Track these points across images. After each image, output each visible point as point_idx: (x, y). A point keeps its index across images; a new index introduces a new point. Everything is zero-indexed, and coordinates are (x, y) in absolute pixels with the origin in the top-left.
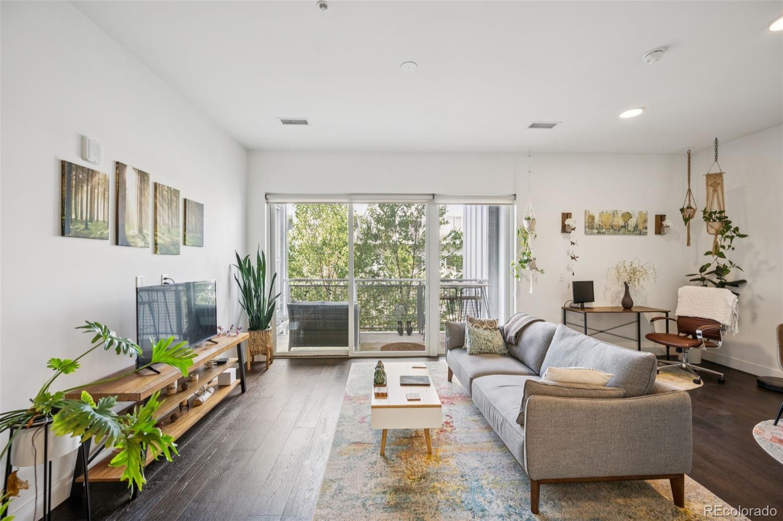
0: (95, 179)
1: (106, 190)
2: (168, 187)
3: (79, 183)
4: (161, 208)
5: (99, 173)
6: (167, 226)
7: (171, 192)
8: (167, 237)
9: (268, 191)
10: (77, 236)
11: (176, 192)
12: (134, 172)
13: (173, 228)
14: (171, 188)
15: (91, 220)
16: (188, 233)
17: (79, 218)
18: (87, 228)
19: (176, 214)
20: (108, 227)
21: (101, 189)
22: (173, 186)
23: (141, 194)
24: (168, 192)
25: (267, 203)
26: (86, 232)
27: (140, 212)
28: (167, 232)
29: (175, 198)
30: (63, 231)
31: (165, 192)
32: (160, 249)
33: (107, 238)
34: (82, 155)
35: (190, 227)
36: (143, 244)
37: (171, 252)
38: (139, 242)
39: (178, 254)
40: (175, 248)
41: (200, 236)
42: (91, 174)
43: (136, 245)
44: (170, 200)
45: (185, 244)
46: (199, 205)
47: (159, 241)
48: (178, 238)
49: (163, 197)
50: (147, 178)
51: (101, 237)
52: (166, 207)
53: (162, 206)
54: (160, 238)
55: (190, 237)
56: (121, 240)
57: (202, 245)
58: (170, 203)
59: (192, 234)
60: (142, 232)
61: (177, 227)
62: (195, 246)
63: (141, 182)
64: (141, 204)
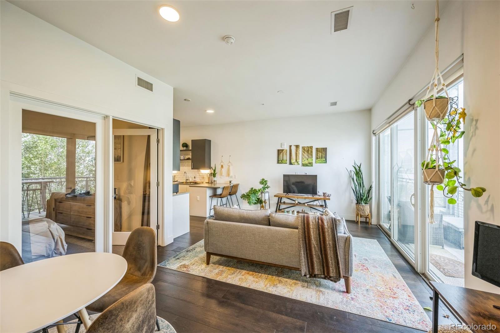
0: (284, 151)
3: (280, 153)
5: (284, 150)
6: (307, 158)
7: (308, 148)
10: (280, 163)
12: (294, 146)
13: (309, 158)
15: (283, 160)
16: (317, 159)
17: (280, 160)
18: (282, 161)
19: (311, 154)
20: (287, 161)
21: (285, 153)
22: (309, 146)
23: (296, 151)
27: (296, 156)
28: (307, 160)
29: (310, 149)
30: (278, 163)
31: (305, 148)
32: (303, 165)
33: (287, 163)
34: (281, 147)
35: (318, 157)
36: (297, 164)
37: (308, 166)
38: (296, 164)
39: (312, 166)
40: (311, 164)
41: (325, 159)
42: (283, 150)
43: (295, 164)
44: (308, 150)
45: (316, 163)
46: (323, 149)
47: (303, 163)
48: (312, 161)
49: (305, 150)
50: (299, 146)
51: (285, 163)
52: (306, 153)
53: (304, 153)
54: (303, 162)
55: (319, 161)
56: (291, 163)
57: (326, 162)
58: (308, 151)
59: (319, 159)
60: (297, 161)
61: (311, 158)
62: (320, 163)
63: (296, 148)
64: (296, 154)
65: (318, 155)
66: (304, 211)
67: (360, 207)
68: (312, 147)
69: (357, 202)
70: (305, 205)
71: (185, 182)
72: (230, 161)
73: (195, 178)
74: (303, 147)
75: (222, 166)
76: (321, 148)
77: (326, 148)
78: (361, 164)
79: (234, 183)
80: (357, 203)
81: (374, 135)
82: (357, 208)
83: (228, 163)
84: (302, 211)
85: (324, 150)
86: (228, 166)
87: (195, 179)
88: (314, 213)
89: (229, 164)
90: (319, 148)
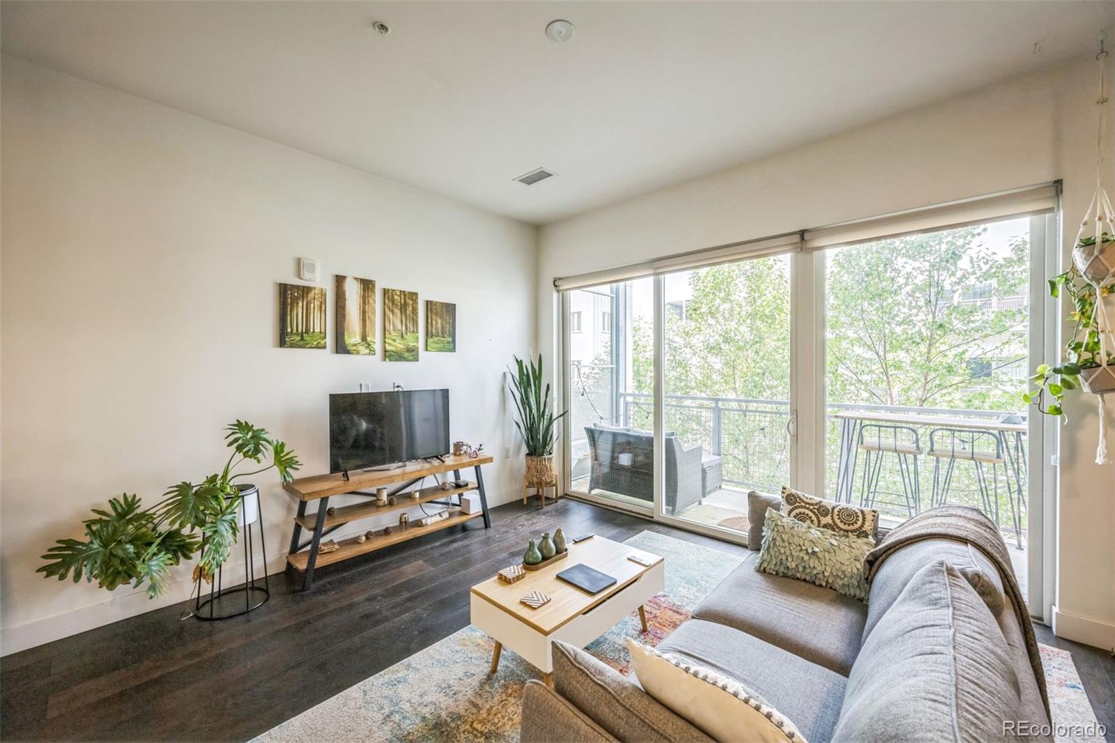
0: (311, 295)
1: (323, 303)
2: (400, 291)
3: (295, 301)
4: (391, 314)
5: (315, 288)
6: (400, 332)
7: (405, 295)
8: (400, 344)
9: (558, 276)
10: (292, 346)
11: (414, 296)
12: (355, 282)
13: (408, 333)
14: (404, 292)
15: (307, 332)
16: (431, 337)
17: (295, 331)
18: (302, 339)
19: (413, 318)
20: (325, 337)
21: (317, 303)
22: (408, 289)
23: (364, 303)
24: (400, 296)
25: (558, 291)
26: (301, 343)
27: (364, 320)
28: (399, 338)
29: (411, 302)
30: (282, 343)
31: (396, 297)
32: (387, 355)
33: (324, 347)
34: (299, 276)
35: (434, 331)
36: (368, 351)
37: (404, 359)
38: (363, 349)
39: (417, 360)
40: (410, 354)
41: (450, 339)
42: (306, 290)
43: (358, 353)
44: (402, 303)
45: (427, 350)
46: (448, 306)
47: (388, 348)
48: (415, 344)
49: (392, 302)
50: (374, 286)
51: (318, 347)
52: (398, 312)
53: (393, 312)
54: (390, 345)
55: (434, 343)
56: (341, 349)
57: (453, 350)
58: (403, 308)
59: (436, 339)
60: (367, 340)
61: (414, 332)
62: (441, 351)
63: (364, 290)
64: (364, 312)
65: (434, 326)
66: (409, 520)
68: (417, 293)
70: (415, 498)
74: (386, 291)
76: (442, 303)
77: (455, 305)
80: (528, 455)
81: (556, 288)
82: (528, 466)
84: (400, 523)
85: (450, 310)
88: (441, 516)
90: (437, 302)
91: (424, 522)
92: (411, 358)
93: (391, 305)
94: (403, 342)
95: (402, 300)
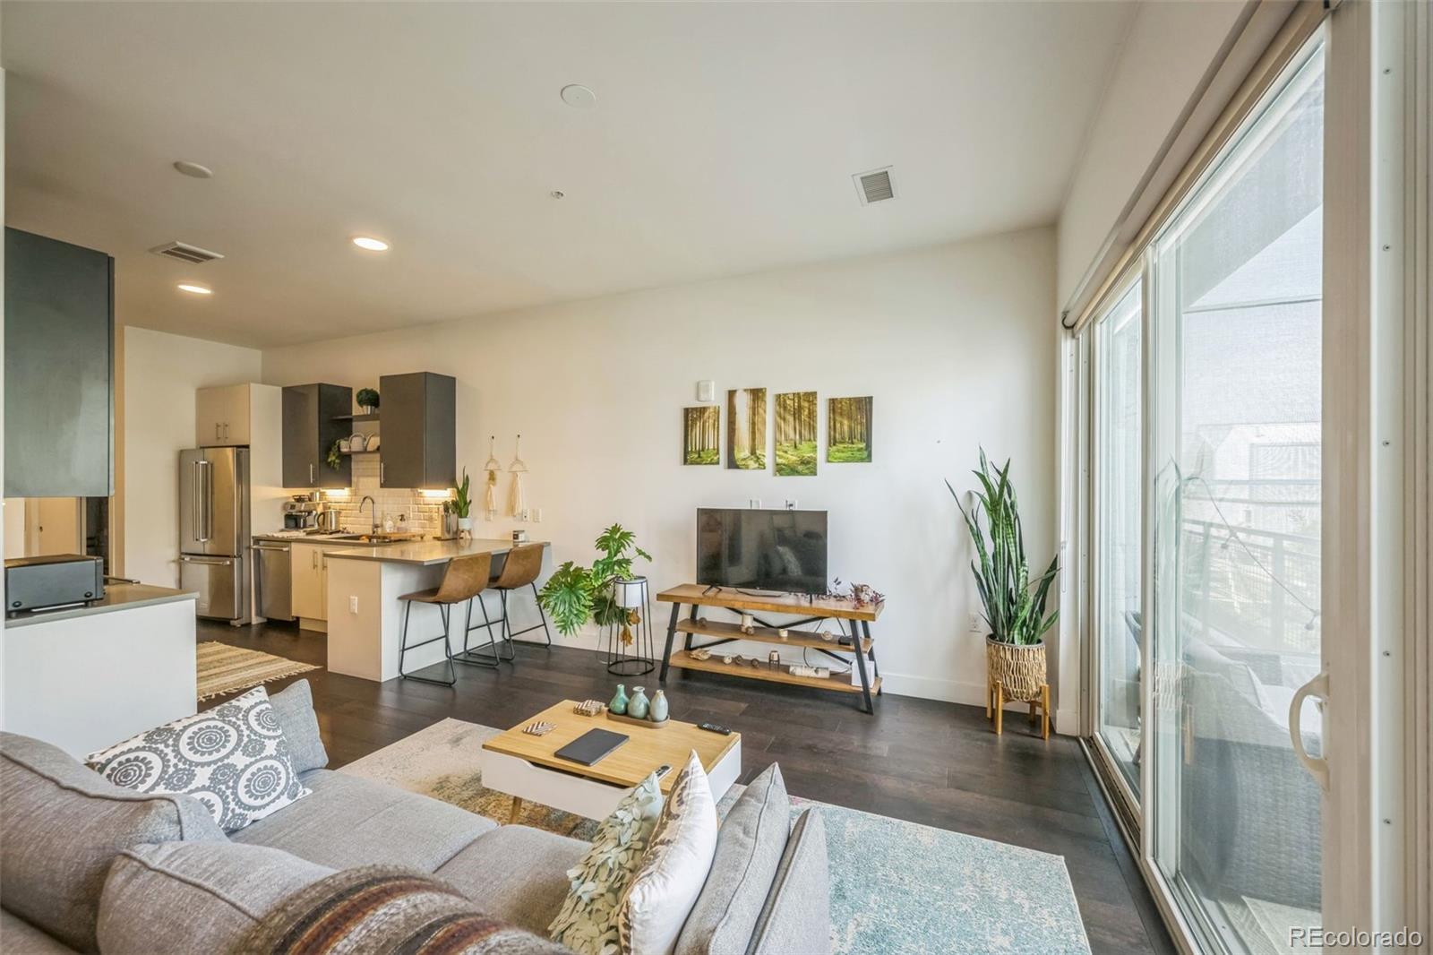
0: (706, 415)
1: (717, 420)
2: (794, 394)
3: (694, 421)
4: (782, 422)
5: (709, 408)
6: (793, 442)
7: (799, 398)
8: (793, 455)
10: (692, 464)
11: (811, 397)
12: (745, 393)
13: (803, 442)
14: (799, 394)
15: (703, 450)
16: (834, 445)
17: (694, 450)
18: (699, 457)
19: (810, 424)
20: (718, 453)
21: (711, 421)
22: (802, 389)
23: (754, 414)
24: (793, 399)
26: (699, 460)
27: (753, 433)
28: (792, 449)
29: (806, 404)
30: (686, 462)
31: (788, 402)
32: (780, 470)
33: (718, 463)
34: (698, 398)
35: (837, 436)
36: (757, 465)
37: (799, 473)
38: (752, 464)
39: (814, 473)
40: (807, 467)
41: (863, 445)
42: (702, 410)
43: (747, 467)
44: (798, 408)
45: (829, 461)
46: (859, 401)
47: (779, 461)
48: (812, 454)
49: (785, 408)
50: (764, 394)
51: (711, 463)
52: (791, 419)
53: (784, 420)
54: (781, 457)
55: (838, 451)
56: (732, 464)
57: (869, 458)
58: (797, 413)
59: (840, 446)
60: (755, 453)
61: (810, 440)
62: (847, 461)
63: (754, 400)
64: (753, 424)
65: (838, 430)
66: (778, 661)
67: (1002, 654)
68: (816, 393)
69: (992, 632)
70: (780, 637)
71: (370, 533)
72: (520, 458)
73: (402, 518)
74: (778, 396)
75: (492, 477)
76: (850, 399)
77: (871, 398)
78: (1008, 465)
79: (529, 538)
80: (992, 637)
81: (1069, 331)
82: (990, 656)
83: (512, 465)
84: (770, 661)
85: (863, 406)
86: (511, 474)
87: (403, 524)
88: (816, 671)
89: (517, 468)
90: (842, 399)
91: (791, 669)
92: (806, 471)
93: (782, 412)
94: (796, 453)
95: (796, 404)
